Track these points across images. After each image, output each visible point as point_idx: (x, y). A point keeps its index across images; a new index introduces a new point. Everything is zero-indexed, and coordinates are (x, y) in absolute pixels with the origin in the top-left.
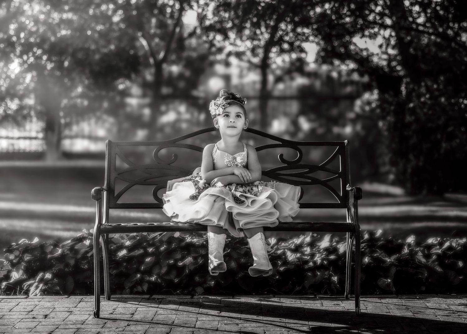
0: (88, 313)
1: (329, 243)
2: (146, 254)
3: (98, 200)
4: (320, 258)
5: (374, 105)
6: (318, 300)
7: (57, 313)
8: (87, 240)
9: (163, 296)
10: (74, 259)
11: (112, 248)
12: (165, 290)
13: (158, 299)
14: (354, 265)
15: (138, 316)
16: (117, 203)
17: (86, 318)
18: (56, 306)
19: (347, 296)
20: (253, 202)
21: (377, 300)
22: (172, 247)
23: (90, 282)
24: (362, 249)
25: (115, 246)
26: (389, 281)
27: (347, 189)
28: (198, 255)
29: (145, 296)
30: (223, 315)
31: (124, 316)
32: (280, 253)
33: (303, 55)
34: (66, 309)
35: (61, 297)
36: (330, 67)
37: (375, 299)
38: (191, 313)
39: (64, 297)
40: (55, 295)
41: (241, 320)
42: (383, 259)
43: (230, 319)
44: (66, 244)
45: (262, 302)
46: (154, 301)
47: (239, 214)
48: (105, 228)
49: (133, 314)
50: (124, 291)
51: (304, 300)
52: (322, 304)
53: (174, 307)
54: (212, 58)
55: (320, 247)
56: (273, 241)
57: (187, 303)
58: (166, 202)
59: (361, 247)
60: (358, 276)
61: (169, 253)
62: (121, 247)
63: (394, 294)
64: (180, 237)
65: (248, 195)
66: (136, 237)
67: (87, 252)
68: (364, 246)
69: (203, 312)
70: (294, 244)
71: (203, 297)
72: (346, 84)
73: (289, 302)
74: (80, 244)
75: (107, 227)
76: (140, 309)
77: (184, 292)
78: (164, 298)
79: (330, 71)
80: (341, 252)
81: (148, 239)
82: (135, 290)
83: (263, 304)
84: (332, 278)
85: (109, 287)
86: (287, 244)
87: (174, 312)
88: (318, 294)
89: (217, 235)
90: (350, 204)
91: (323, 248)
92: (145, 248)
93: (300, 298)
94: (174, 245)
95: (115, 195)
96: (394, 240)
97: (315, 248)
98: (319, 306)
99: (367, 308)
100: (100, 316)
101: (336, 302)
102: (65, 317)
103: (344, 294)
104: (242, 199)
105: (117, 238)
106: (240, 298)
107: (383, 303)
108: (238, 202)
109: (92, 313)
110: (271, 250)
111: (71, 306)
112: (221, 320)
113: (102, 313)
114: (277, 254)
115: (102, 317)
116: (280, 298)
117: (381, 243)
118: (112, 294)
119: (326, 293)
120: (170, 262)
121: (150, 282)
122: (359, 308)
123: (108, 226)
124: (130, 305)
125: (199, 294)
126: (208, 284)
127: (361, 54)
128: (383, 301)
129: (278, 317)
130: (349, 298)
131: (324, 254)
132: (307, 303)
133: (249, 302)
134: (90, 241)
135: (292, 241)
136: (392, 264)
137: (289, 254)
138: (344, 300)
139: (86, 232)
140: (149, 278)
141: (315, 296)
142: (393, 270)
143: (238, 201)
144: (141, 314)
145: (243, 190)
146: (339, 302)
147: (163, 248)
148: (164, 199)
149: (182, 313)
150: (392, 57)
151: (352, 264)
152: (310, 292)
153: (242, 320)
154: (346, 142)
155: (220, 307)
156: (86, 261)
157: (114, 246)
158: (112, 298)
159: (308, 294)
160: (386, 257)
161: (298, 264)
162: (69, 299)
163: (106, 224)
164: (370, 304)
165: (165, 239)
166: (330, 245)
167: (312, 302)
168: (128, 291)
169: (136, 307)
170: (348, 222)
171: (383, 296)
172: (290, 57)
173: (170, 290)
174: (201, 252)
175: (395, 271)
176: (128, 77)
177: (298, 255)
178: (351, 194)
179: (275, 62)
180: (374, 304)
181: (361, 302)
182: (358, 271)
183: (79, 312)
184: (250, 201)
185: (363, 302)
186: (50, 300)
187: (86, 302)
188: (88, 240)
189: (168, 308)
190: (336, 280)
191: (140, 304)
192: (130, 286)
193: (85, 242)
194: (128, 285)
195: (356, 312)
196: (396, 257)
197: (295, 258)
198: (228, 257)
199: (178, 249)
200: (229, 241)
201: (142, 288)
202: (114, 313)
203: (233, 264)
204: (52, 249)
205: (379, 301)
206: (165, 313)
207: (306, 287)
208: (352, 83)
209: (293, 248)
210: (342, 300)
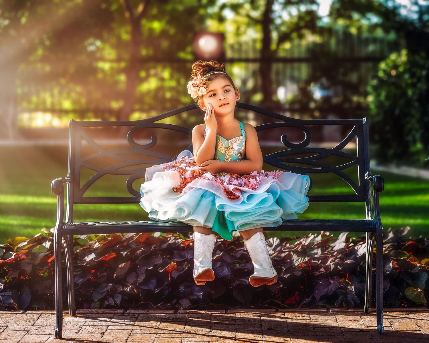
0: (48, 332)
1: (344, 244)
2: (119, 259)
3: (59, 194)
4: (333, 263)
5: (401, 69)
6: (331, 315)
7: (11, 332)
8: (47, 242)
9: (140, 311)
10: (31, 266)
11: (78, 251)
12: (142, 302)
13: (134, 314)
14: (375, 271)
15: (109, 336)
16: (83, 197)
17: (45, 339)
18: (9, 325)
19: (367, 310)
20: (250, 197)
21: (405, 315)
22: (152, 250)
23: (51, 294)
24: (386, 251)
25: (82, 249)
26: (420, 290)
27: (366, 178)
28: (183, 259)
29: (119, 310)
30: (213, 335)
31: (92, 336)
32: (284, 256)
33: (314, 7)
34: (22, 328)
35: (15, 312)
36: (347, 22)
37: (401, 313)
38: (175, 332)
39: (19, 312)
40: (9, 310)
41: (235, 340)
42: (412, 263)
43: (222, 339)
44: (21, 246)
45: (262, 318)
46: (129, 317)
47: (233, 214)
48: (68, 229)
49: (103, 334)
50: (92, 305)
51: (314, 314)
52: (336, 319)
53: (153, 324)
54: (202, 12)
55: (333, 249)
56: (275, 241)
57: (169, 319)
58: (145, 194)
59: (384, 249)
60: (380, 285)
61: (148, 257)
62: (89, 250)
63: (425, 307)
64: (161, 238)
65: (244, 188)
66: (107, 237)
67: (47, 257)
68: (389, 248)
69: (188, 330)
70: (301, 245)
71: (190, 312)
72: (367, 42)
73: (295, 318)
74: (39, 246)
75: (71, 227)
76: (112, 328)
77: (166, 305)
78: (141, 313)
79: (347, 27)
80: (360, 255)
81: (122, 240)
82: (106, 303)
83: (263, 319)
84: (349, 287)
85: (73, 299)
86: (293, 246)
87: (153, 331)
88: (331, 307)
89: (204, 236)
90: (369, 197)
91: (337, 251)
92: (118, 252)
93: (309, 313)
94: (154, 248)
95: (81, 187)
96: (425, 239)
97: (328, 250)
98: (332, 322)
99: (391, 325)
100: (63, 336)
101: (353, 318)
102: (20, 337)
103: (364, 307)
104: (235, 193)
105: (83, 238)
106: (235, 313)
107: (411, 318)
108: (232, 198)
109: (53, 333)
110: (273, 252)
111: (27, 324)
112: (211, 340)
113: (65, 333)
114: (280, 257)
115: (65, 338)
116: (284, 312)
117: (409, 243)
118: (78, 308)
119: (341, 306)
120: (149, 269)
121: (123, 293)
122: (382, 325)
123: (72, 225)
124: (99, 322)
125: (184, 307)
126: (195, 295)
127: (385, 5)
128: (412, 316)
129: (281, 337)
130: (370, 312)
131: (338, 257)
132: (318, 318)
133: (246, 317)
134: (50, 243)
135: (298, 242)
136: (423, 269)
137: (295, 257)
138: (364, 315)
139: (46, 232)
140: (123, 288)
141: (327, 310)
142: (424, 277)
143: (231, 196)
144: (113, 333)
145: (239, 183)
146: (357, 317)
147: (141, 251)
148: (141, 191)
149: (163, 333)
150: (423, 9)
151: (373, 269)
152: (321, 305)
153: (237, 340)
154: (364, 120)
155: (211, 324)
156: (46, 268)
157: (80, 249)
158: (78, 313)
159: (319, 307)
160: (415, 261)
161: (307, 269)
162: (25, 315)
163: (70, 223)
164: (395, 320)
165: (143, 240)
166: (346, 246)
167: (324, 317)
168: (97, 304)
169: (107, 324)
170: (367, 218)
171: (411, 309)
172: (299, 10)
173: (149, 302)
174: (186, 256)
175: (427, 278)
176: (99, 37)
177: (307, 259)
178: (371, 184)
179: (280, 17)
180: (400, 320)
181: (384, 317)
182: (380, 280)
183: (37, 332)
184: (246, 195)
185: (387, 317)
186: (2, 316)
187: (46, 319)
188: (49, 242)
189: (146, 326)
190: (353, 290)
191: (112, 320)
192: (100, 298)
193: (44, 244)
194: (97, 297)
195: (378, 331)
196: (427, 261)
197: (302, 263)
198: (220, 262)
199: (158, 252)
200: (221, 241)
201: (115, 301)
202: (80, 332)
203: (226, 271)
204: (4, 253)
205: (407, 316)
206: (143, 332)
207: (317, 298)
208: (375, 40)
209: (300, 250)
210: (361, 315)
